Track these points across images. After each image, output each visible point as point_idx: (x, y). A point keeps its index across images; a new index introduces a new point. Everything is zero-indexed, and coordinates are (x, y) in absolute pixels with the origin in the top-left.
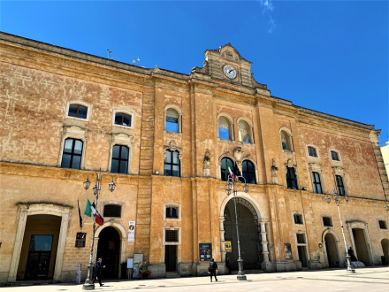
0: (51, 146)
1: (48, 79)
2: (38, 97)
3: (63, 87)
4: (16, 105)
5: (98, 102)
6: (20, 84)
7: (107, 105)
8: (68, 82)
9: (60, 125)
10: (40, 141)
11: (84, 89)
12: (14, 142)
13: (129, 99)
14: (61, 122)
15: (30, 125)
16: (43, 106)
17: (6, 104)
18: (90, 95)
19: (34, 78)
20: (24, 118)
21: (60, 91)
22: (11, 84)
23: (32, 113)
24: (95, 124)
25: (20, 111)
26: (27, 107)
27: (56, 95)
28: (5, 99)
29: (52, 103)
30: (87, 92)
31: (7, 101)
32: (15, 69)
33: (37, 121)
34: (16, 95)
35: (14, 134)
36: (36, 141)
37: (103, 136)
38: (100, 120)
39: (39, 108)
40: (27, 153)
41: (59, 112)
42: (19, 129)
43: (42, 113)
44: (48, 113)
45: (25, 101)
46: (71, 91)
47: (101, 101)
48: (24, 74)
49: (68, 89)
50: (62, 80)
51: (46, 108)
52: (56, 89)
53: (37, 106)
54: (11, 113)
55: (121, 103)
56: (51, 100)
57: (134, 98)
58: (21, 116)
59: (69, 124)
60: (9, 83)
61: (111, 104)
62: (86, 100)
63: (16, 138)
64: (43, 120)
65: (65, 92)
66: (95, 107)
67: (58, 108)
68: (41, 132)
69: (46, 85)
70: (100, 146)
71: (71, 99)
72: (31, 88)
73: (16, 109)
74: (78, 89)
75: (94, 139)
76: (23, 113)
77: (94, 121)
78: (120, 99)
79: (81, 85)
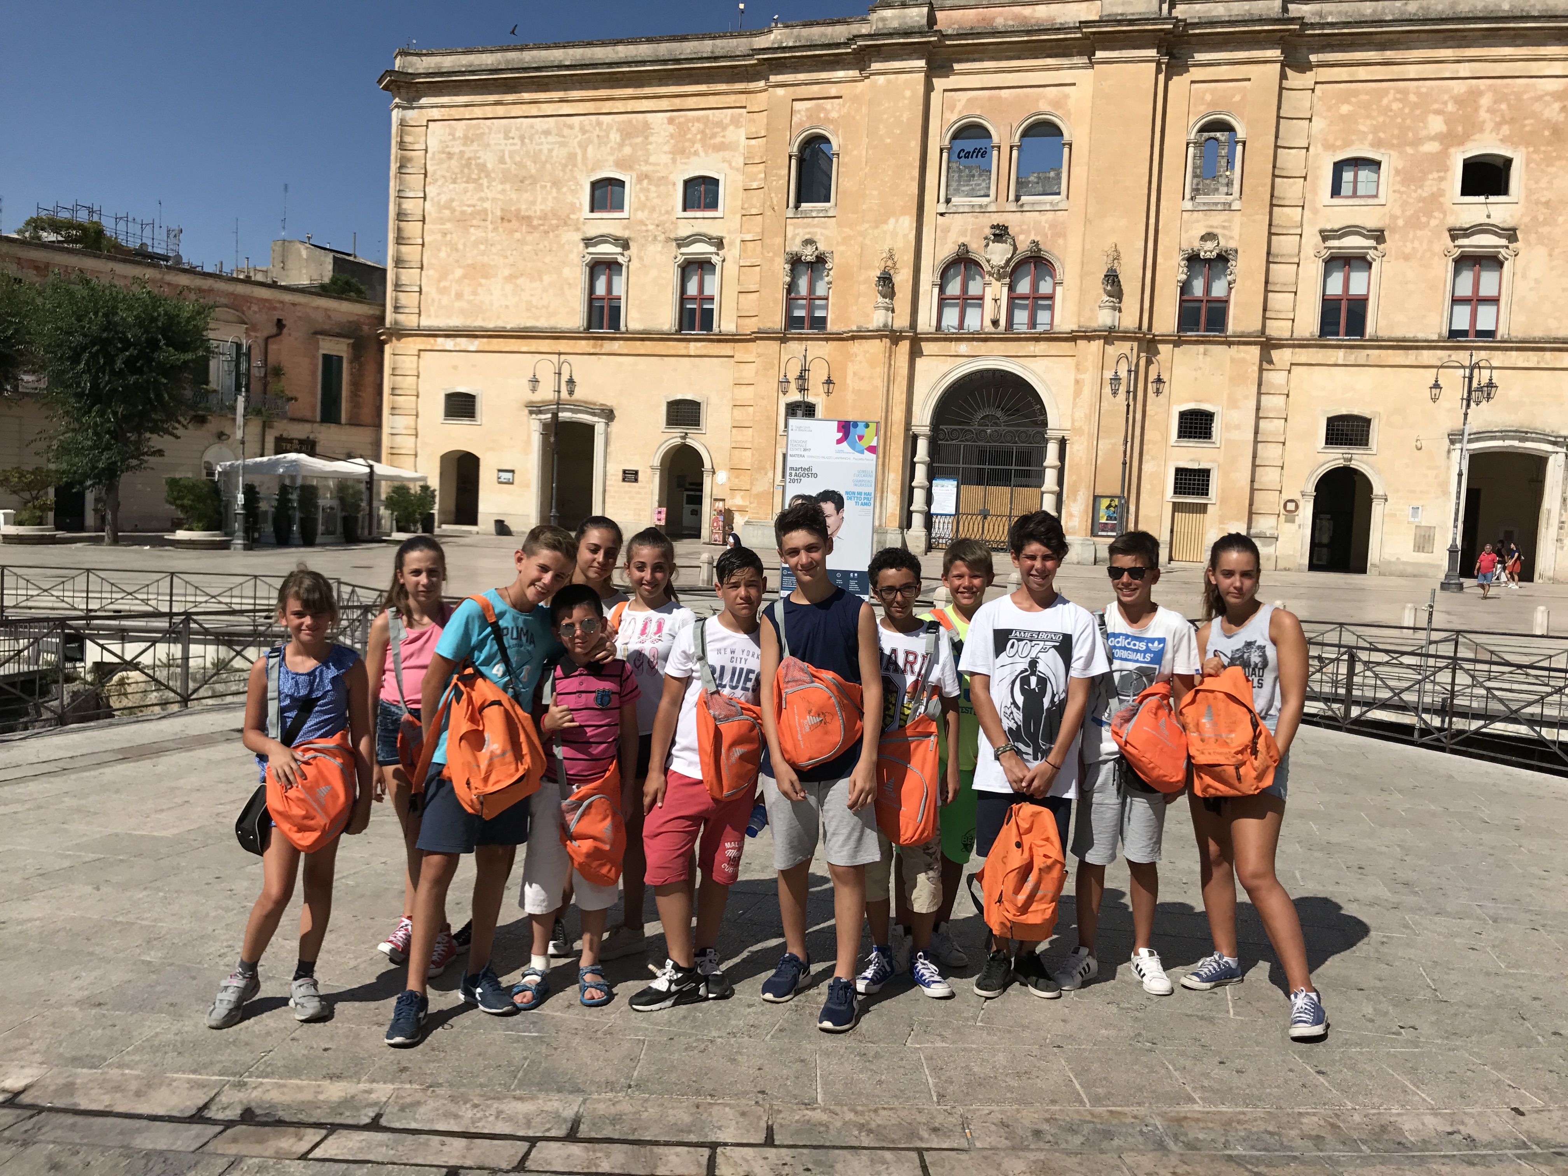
0: (566, 287)
1: (547, 133)
2: (534, 182)
3: (574, 144)
4: (502, 210)
5: (647, 162)
6: (502, 161)
7: (666, 165)
8: (583, 131)
9: (577, 237)
10: (546, 279)
11: (615, 137)
12: (509, 287)
13: (713, 136)
14: (578, 229)
15: (527, 248)
16: (545, 200)
17: (485, 211)
18: (627, 150)
19: (522, 138)
20: (517, 235)
21: (572, 157)
22: (489, 166)
23: (528, 219)
24: (642, 223)
25: (509, 221)
26: (518, 210)
27: (565, 166)
28: (482, 199)
29: (559, 190)
30: (621, 145)
31: (487, 205)
32: (490, 129)
33: (536, 235)
34: (500, 187)
35: (507, 272)
36: (541, 280)
37: (659, 247)
38: (653, 209)
39: (539, 208)
40: (529, 307)
41: (574, 209)
42: (511, 260)
43: (544, 217)
44: (555, 215)
45: (514, 196)
46: (590, 149)
47: (652, 159)
48: (507, 137)
49: (584, 146)
50: (571, 127)
51: (550, 203)
52: (564, 152)
53: (533, 203)
54: (495, 229)
55: (696, 153)
56: (556, 183)
57: (724, 129)
58: (512, 232)
59: (592, 232)
60: (484, 165)
61: (674, 161)
62: (620, 164)
63: (511, 278)
64: (546, 232)
65: (579, 158)
66: (640, 179)
67: (570, 198)
68: (547, 260)
69: (545, 148)
70: (654, 273)
71: (593, 170)
72: (520, 165)
73: (502, 219)
74: (602, 140)
75: (641, 259)
76: (515, 224)
77: (640, 215)
78: (693, 143)
79: (610, 127)
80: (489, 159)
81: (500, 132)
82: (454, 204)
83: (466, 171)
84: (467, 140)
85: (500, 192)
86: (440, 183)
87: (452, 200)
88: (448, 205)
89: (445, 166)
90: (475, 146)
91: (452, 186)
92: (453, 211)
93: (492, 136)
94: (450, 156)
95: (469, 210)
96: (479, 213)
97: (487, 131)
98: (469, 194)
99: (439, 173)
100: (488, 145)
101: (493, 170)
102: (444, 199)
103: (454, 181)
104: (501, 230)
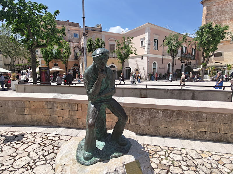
80: (228, 10)
81: (231, 4)
82: (219, 20)
83: (222, 13)
84: (222, 7)
85: (230, 15)
86: (215, 16)
87: (218, 19)
88: (217, 20)
89: (216, 13)
90: (224, 8)
91: (218, 17)
92: (218, 21)
93: (229, 5)
94: (218, 11)
95: (222, 20)
96: (225, 20)
97: (228, 5)
98: (222, 17)
99: (215, 15)
100: (228, 7)
101: (229, 12)
102: (216, 19)
103: (219, 16)
104: (230, 22)
